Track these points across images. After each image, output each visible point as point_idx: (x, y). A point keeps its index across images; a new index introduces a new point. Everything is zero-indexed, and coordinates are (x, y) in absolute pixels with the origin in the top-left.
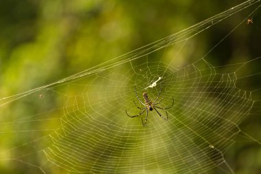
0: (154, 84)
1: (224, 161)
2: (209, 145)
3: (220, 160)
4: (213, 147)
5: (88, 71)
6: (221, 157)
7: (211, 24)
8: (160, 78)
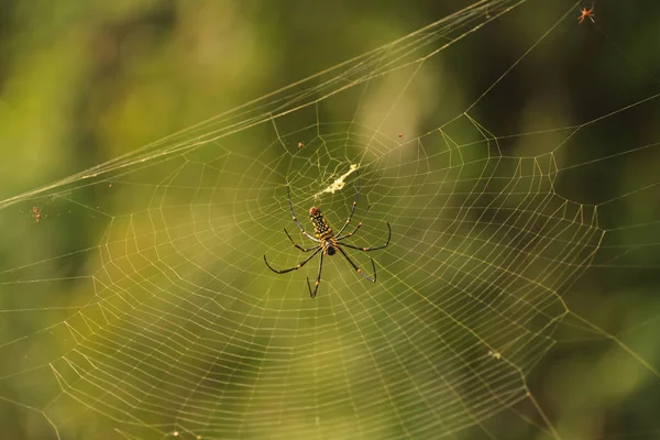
0: (339, 184)
1: (528, 394)
2: (487, 350)
3: (517, 390)
4: (498, 355)
5: (162, 147)
6: (521, 383)
7: (483, 19)
8: (353, 168)
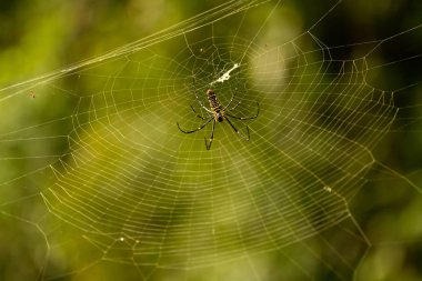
0: (226, 76)
1: (350, 215)
2: (323, 186)
3: (342, 212)
4: (330, 189)
6: (344, 208)
8: (236, 66)
